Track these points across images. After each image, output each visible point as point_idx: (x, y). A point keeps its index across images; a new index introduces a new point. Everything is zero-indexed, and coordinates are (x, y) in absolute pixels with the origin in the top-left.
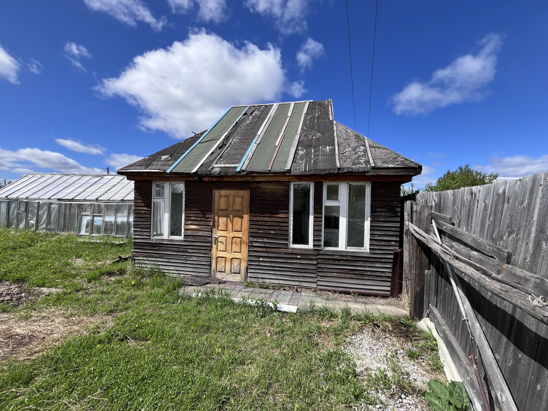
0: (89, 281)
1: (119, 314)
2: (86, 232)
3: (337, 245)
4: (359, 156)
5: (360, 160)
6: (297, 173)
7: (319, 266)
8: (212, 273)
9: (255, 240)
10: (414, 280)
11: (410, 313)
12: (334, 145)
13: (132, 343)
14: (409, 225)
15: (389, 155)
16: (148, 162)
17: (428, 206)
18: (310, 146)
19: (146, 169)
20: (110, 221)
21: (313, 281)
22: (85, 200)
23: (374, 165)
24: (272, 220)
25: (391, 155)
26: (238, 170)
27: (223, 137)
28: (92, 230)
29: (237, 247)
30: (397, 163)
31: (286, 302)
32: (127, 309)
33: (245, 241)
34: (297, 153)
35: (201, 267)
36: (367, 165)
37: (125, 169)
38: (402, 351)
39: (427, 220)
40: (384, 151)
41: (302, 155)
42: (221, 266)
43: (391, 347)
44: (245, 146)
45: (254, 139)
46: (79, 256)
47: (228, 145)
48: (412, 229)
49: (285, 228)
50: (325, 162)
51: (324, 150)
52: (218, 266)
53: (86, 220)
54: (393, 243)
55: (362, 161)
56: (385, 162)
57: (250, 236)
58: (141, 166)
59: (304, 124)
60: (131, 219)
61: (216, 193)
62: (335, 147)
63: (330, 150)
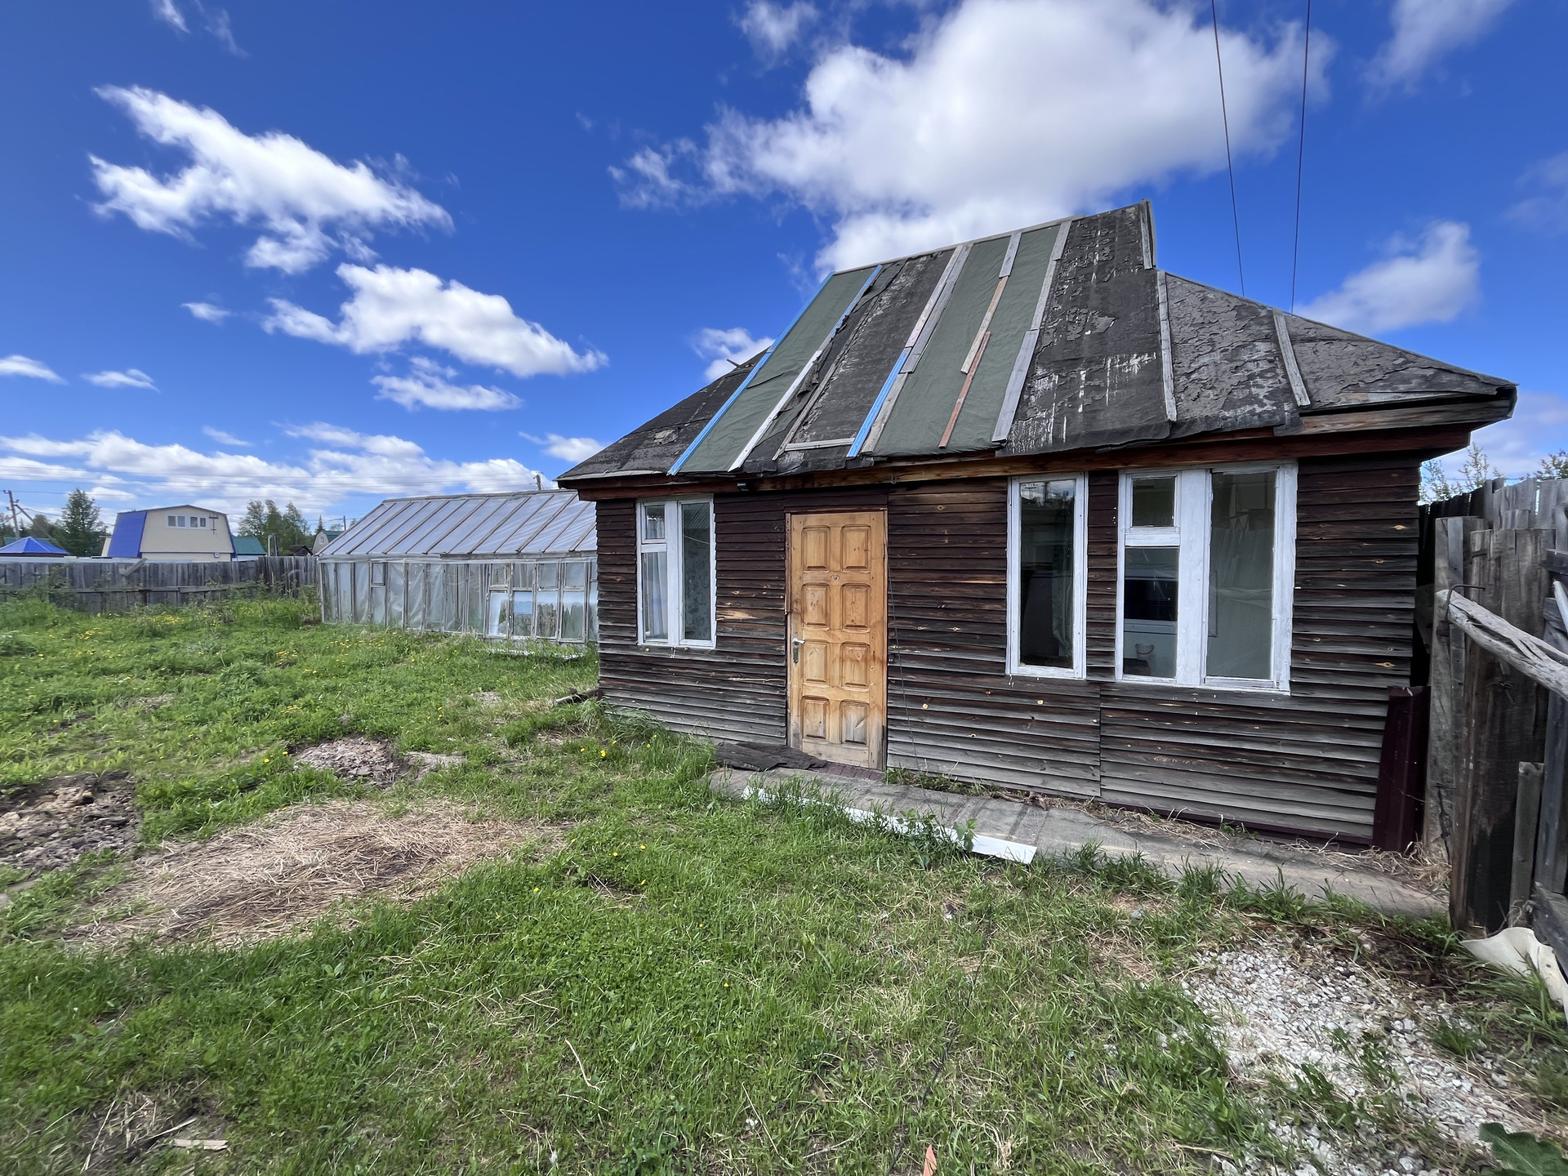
0: (512, 744)
1: (577, 825)
2: (501, 630)
3: (1170, 671)
4: (1251, 377)
5: (1253, 389)
6: (1029, 448)
7: (1108, 732)
8: (792, 739)
9: (907, 651)
10: (1469, 794)
11: (1452, 908)
12: (1158, 349)
13: (606, 896)
14: (1448, 602)
15: (1371, 363)
16: (624, 452)
17: (1538, 532)
18: (1075, 362)
19: (619, 469)
20: (549, 603)
21: (1089, 777)
22: (495, 555)
23: (1307, 402)
24: (954, 594)
25: (1377, 361)
26: (852, 453)
27: (809, 365)
28: (512, 625)
29: (856, 672)
30: (1402, 387)
31: (1002, 831)
32: (593, 813)
33: (878, 654)
34: (1030, 387)
35: (763, 722)
36: (1279, 404)
37: (573, 472)
38: (1409, 1024)
39: (1529, 584)
40: (1351, 348)
41: (1047, 392)
42: (814, 721)
43: (1366, 1007)
44: (871, 385)
45: (895, 359)
46: (487, 688)
47: (822, 386)
48: (1460, 614)
49: (996, 619)
50: (1125, 405)
51: (1120, 368)
52: (807, 722)
53: (498, 602)
54: (1384, 665)
55: (1262, 393)
56: (1355, 388)
57: (891, 642)
58: (608, 462)
59: (1056, 294)
60: (594, 600)
61: (796, 523)
62: (1159, 357)
63: (1143, 367)
